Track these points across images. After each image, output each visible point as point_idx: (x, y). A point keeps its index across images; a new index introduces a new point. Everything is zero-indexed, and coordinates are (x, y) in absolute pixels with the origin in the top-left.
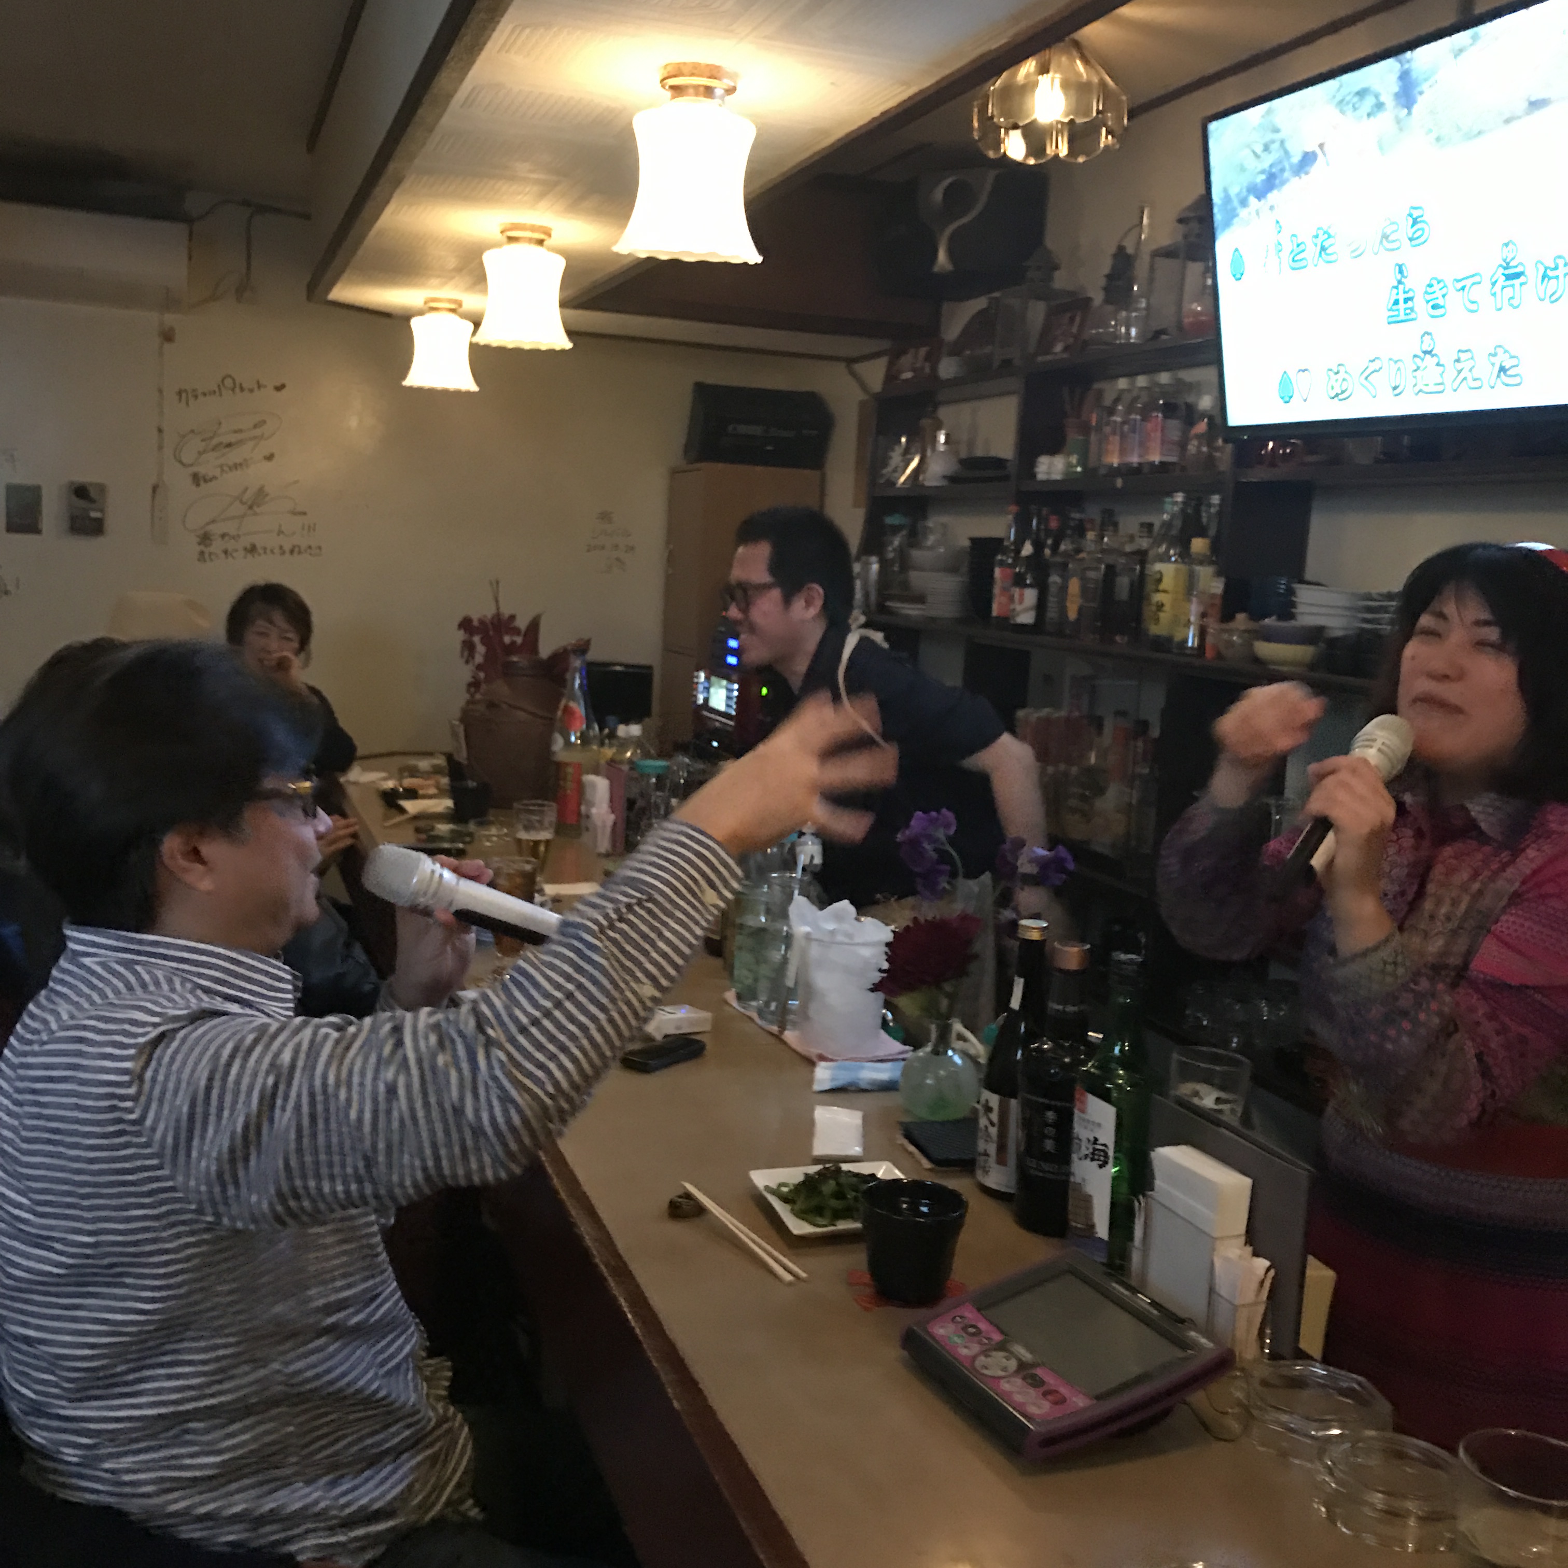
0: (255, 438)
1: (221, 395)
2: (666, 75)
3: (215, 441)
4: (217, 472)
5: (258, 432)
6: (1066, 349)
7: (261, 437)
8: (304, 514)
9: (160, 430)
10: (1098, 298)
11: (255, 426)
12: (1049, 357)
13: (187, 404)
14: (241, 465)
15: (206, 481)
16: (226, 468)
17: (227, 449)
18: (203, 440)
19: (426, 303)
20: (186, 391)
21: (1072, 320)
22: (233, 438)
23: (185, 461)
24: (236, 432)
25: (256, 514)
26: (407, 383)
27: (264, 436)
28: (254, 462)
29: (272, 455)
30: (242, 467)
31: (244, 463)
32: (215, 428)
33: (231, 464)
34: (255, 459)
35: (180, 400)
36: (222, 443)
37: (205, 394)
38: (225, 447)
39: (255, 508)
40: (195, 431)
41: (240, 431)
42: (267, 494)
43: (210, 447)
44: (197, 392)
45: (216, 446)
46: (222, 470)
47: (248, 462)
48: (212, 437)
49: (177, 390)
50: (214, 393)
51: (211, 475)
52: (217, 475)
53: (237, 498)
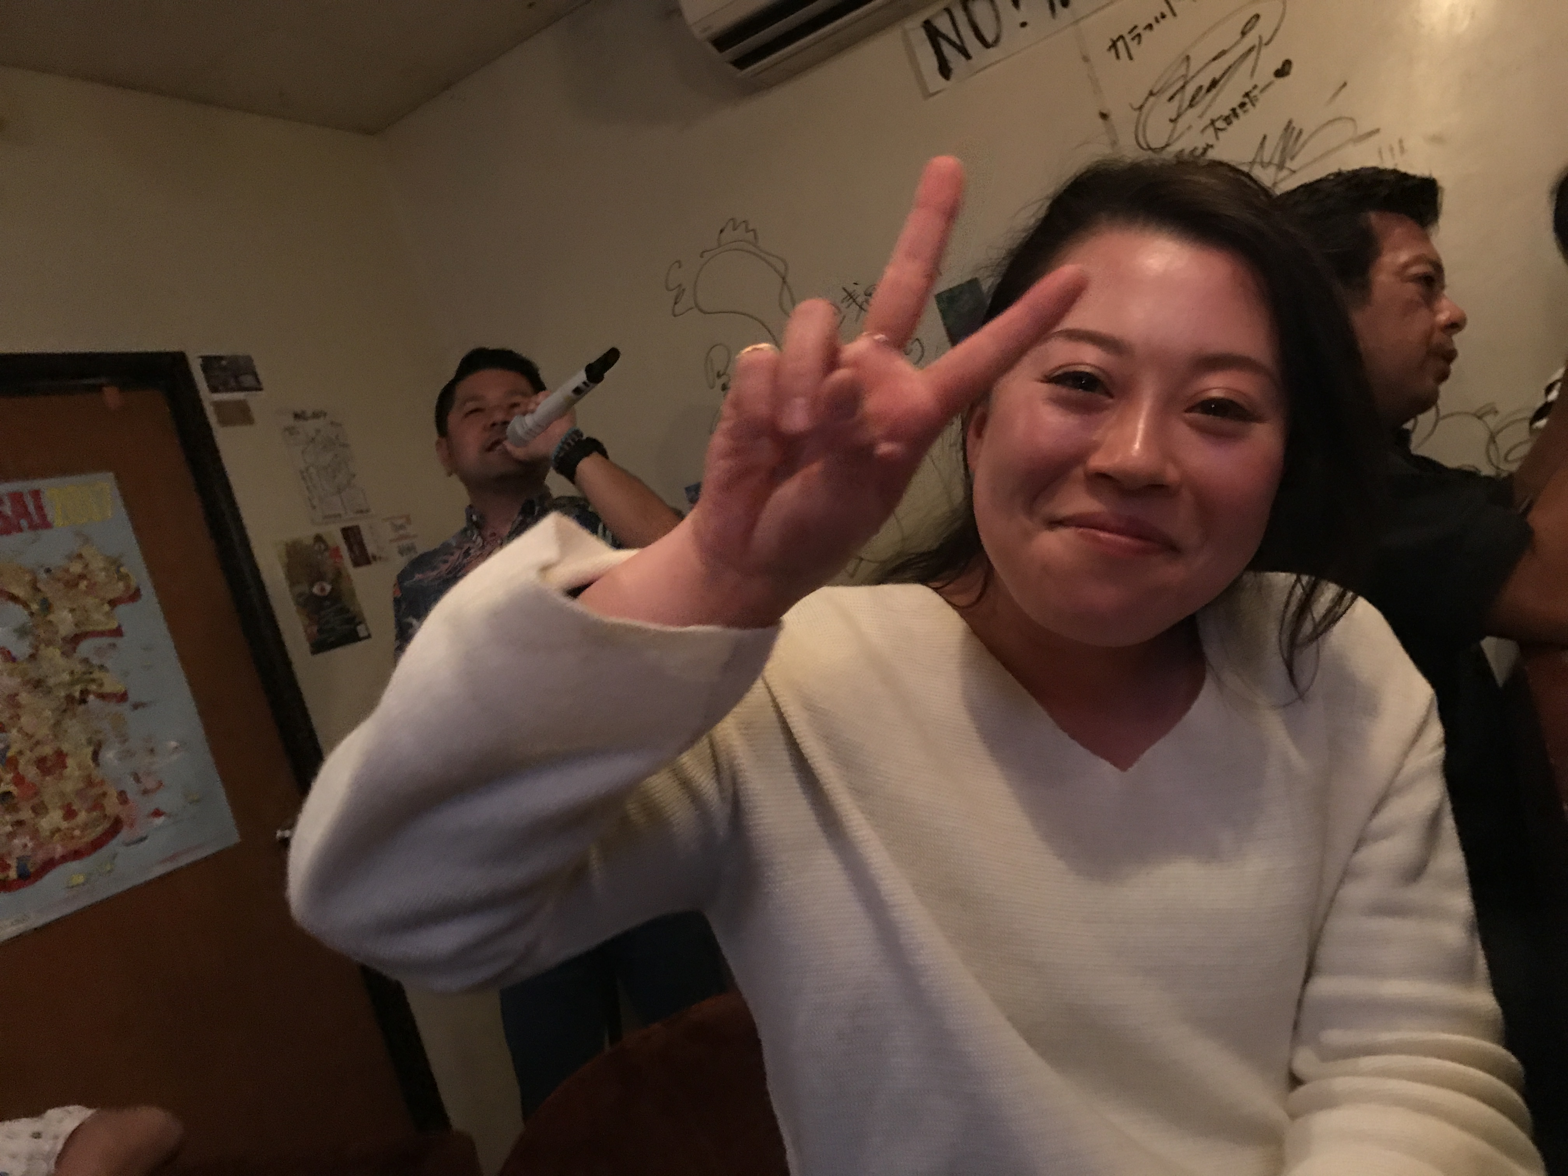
0: (1251, 50)
1: (1174, 14)
3: (1190, 90)
5: (1251, 39)
7: (1263, 43)
9: (1104, 116)
11: (1244, 33)
13: (1130, 57)
14: (1242, 105)
16: (1220, 124)
17: (1214, 92)
18: (1171, 98)
20: (1121, 37)
22: (1216, 69)
23: (1153, 146)
24: (1215, 59)
25: (1294, 172)
27: (1265, 41)
28: (1262, 91)
29: (1288, 63)
30: (1245, 109)
31: (1247, 100)
32: (1182, 71)
33: (1227, 112)
34: (1261, 85)
35: (1118, 57)
36: (1201, 87)
37: (1150, 26)
38: (1209, 90)
39: (1289, 164)
40: (1155, 91)
41: (1223, 53)
42: (1300, 132)
43: (1186, 103)
44: (1136, 32)
45: (1193, 98)
46: (1217, 130)
47: (1252, 95)
48: (1183, 87)
49: (1110, 44)
50: (1163, 16)
51: (1202, 146)
52: (1212, 141)
53: (1254, 162)
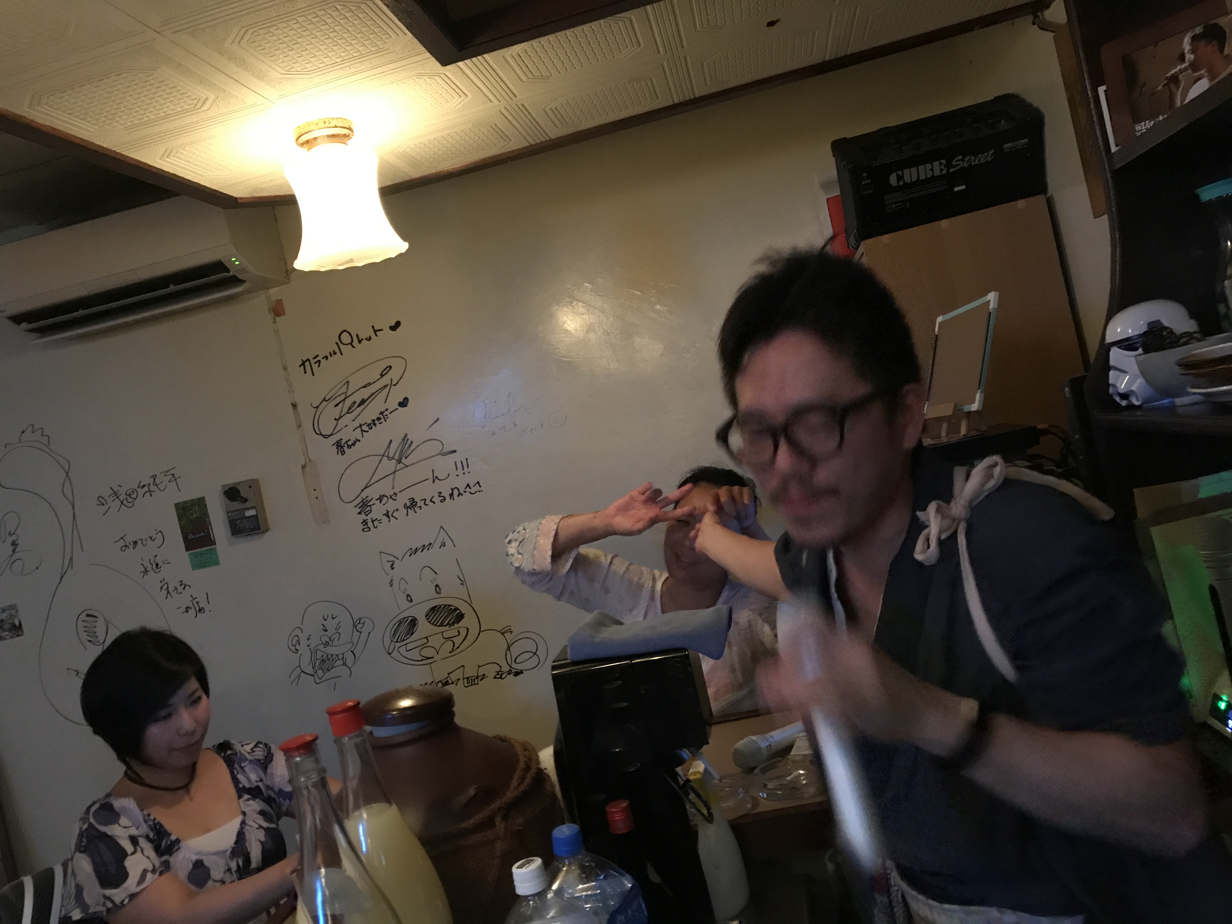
0: (385, 387)
1: (341, 354)
3: (348, 402)
4: (358, 434)
5: (386, 380)
8: (454, 451)
9: (294, 406)
11: (382, 375)
13: (313, 374)
14: (379, 419)
15: (349, 447)
16: (365, 428)
17: (362, 407)
18: (337, 405)
20: (308, 360)
22: (365, 393)
23: (324, 432)
24: (364, 387)
25: (406, 466)
27: (394, 383)
28: (390, 413)
29: (406, 399)
30: (380, 422)
31: (381, 416)
32: (344, 389)
33: (369, 422)
34: (390, 411)
35: (305, 372)
36: (355, 402)
37: (326, 357)
38: (359, 406)
39: (403, 460)
40: (327, 399)
41: (369, 384)
42: (412, 442)
43: (345, 410)
44: (318, 358)
45: (350, 409)
46: (362, 431)
47: (384, 414)
48: (344, 400)
49: (301, 362)
50: (335, 353)
51: (353, 439)
52: (360, 437)
53: (383, 456)
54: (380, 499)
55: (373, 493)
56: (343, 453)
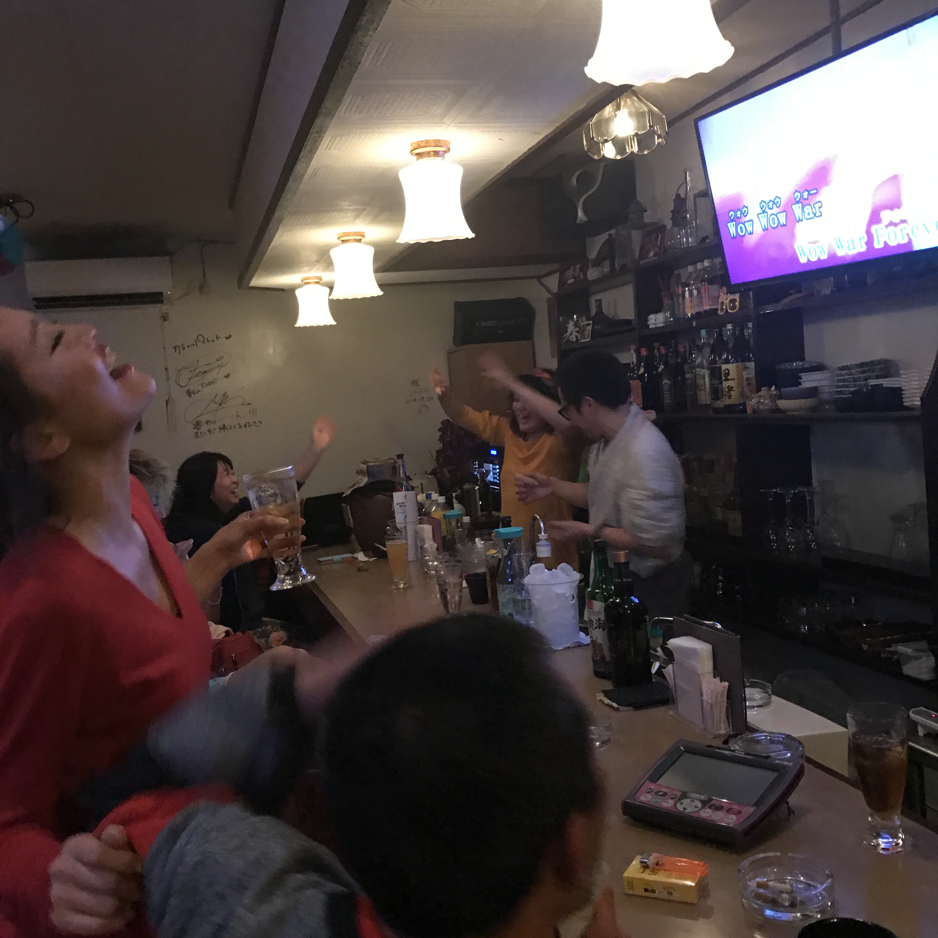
0: (218, 366)
1: (197, 346)
2: (412, 149)
3: (197, 371)
4: (200, 388)
5: (219, 363)
6: (655, 255)
7: (222, 366)
8: (250, 404)
9: (167, 369)
10: (669, 224)
12: (646, 261)
13: (180, 353)
14: (212, 382)
15: (194, 394)
16: (204, 385)
17: (204, 374)
18: (190, 372)
19: (302, 281)
20: (178, 346)
21: (657, 238)
22: (206, 368)
23: (181, 384)
24: (207, 365)
25: (223, 408)
26: (297, 325)
28: (219, 380)
29: (229, 375)
31: (214, 381)
32: (196, 364)
33: (207, 383)
34: (219, 378)
35: (175, 352)
36: (201, 372)
37: (188, 346)
38: (203, 374)
39: (223, 405)
40: (185, 367)
41: (210, 364)
42: (229, 396)
43: (195, 375)
44: (184, 346)
45: (198, 374)
46: (202, 386)
47: (216, 380)
48: (195, 370)
49: (173, 346)
50: (194, 345)
51: (196, 390)
52: (200, 389)
53: (212, 401)
54: (207, 423)
55: (203, 419)
56: (190, 396)
